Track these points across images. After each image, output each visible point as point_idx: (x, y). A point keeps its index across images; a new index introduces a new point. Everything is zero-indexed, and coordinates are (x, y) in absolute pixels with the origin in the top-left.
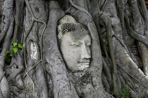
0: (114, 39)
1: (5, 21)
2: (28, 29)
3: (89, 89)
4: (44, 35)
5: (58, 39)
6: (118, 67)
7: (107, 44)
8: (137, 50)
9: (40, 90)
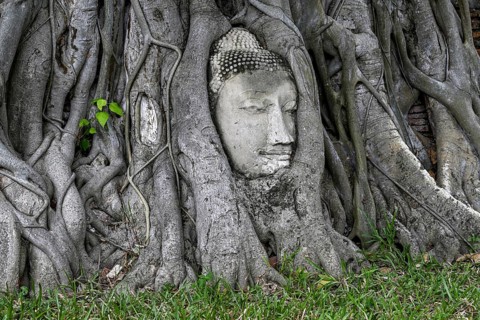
0: (362, 90)
1: (77, 43)
2: (135, 63)
3: (288, 221)
4: (175, 80)
5: (212, 91)
6: (371, 165)
7: (342, 103)
8: (426, 119)
9: (162, 222)
